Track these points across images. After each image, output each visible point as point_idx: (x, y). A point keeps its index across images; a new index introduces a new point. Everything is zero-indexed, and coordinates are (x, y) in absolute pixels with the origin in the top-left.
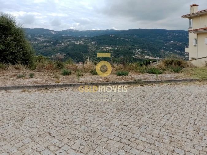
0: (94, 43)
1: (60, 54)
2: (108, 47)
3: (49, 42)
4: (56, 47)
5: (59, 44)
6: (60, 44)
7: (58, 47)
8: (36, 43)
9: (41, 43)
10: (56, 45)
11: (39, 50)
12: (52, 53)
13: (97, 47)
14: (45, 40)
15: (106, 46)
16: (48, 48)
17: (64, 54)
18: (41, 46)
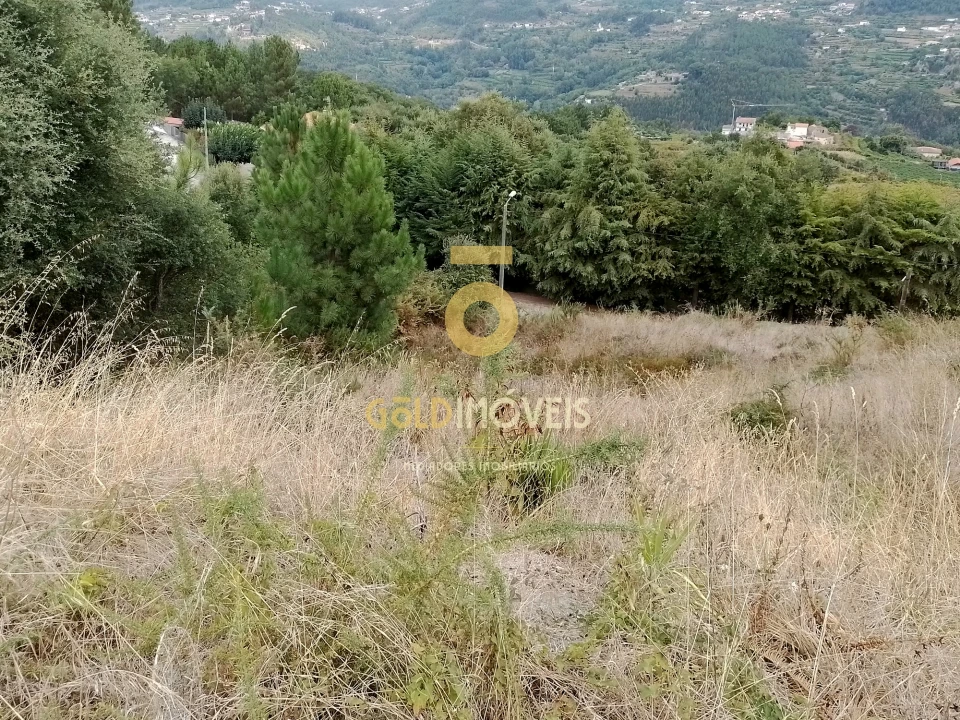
0: (851, 6)
1: (659, 74)
2: (938, 24)
3: (618, 18)
4: (644, 40)
5: (659, 23)
6: (667, 27)
7: (658, 38)
8: (562, 27)
9: (584, 24)
10: (648, 30)
11: (570, 57)
12: (620, 73)
13: (864, 31)
14: (604, 8)
15: (924, 23)
16: (611, 47)
17: (674, 75)
18: (582, 41)
